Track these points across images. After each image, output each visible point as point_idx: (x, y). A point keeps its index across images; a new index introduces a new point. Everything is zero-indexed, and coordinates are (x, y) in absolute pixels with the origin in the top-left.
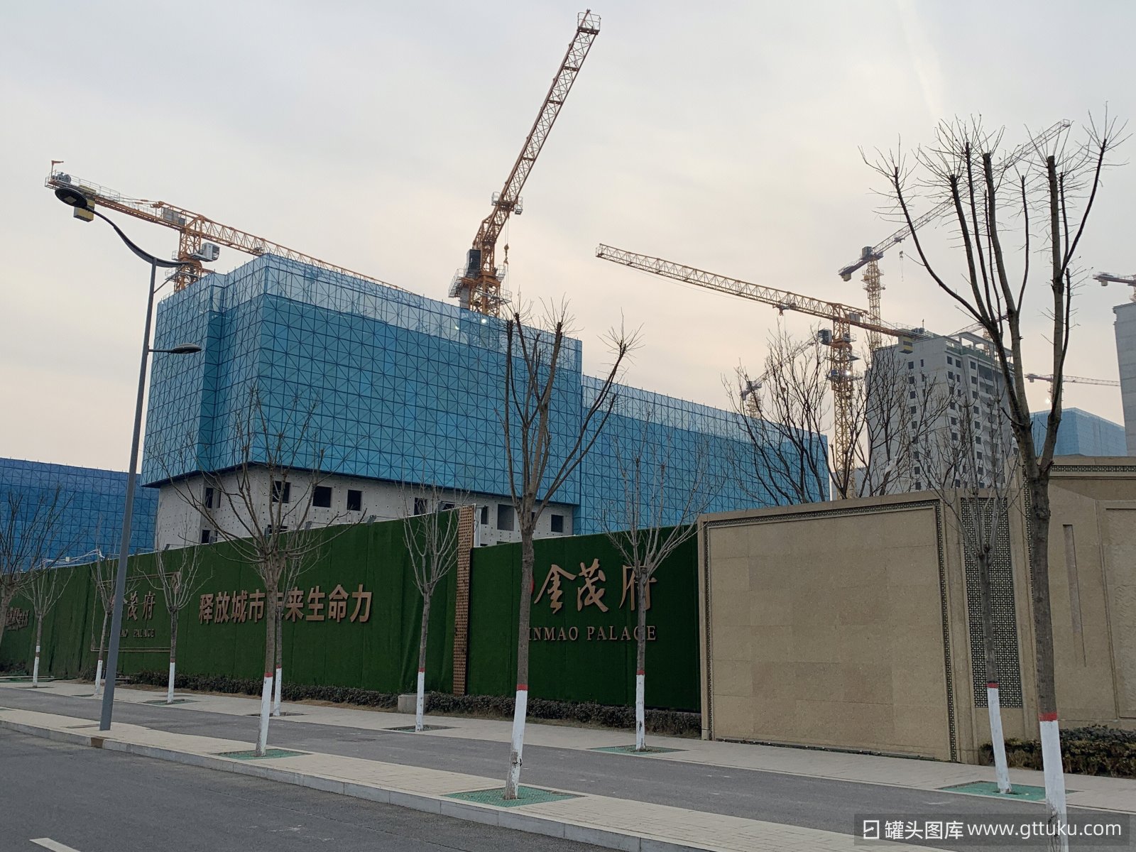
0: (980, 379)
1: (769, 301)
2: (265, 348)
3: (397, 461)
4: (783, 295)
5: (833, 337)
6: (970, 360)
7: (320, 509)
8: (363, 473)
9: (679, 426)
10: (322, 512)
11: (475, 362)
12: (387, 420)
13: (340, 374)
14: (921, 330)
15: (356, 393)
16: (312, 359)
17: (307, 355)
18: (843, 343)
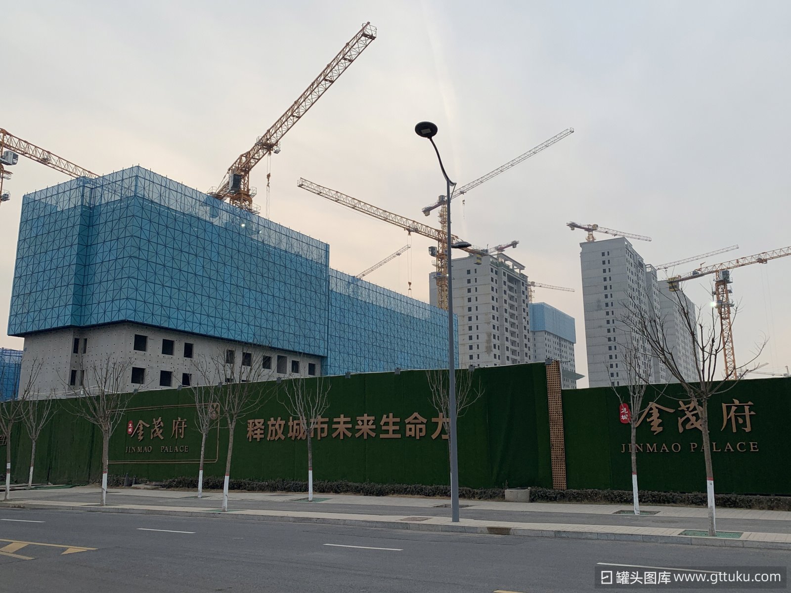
0: (507, 283)
1: (402, 226)
2: (135, 236)
3: (218, 322)
4: (411, 222)
5: (438, 252)
6: (503, 271)
7: (167, 356)
8: (196, 331)
9: (382, 306)
10: (168, 359)
11: (267, 255)
12: (213, 293)
13: (183, 259)
14: (487, 251)
15: (193, 273)
16: (166, 247)
17: (162, 243)
18: (444, 256)
